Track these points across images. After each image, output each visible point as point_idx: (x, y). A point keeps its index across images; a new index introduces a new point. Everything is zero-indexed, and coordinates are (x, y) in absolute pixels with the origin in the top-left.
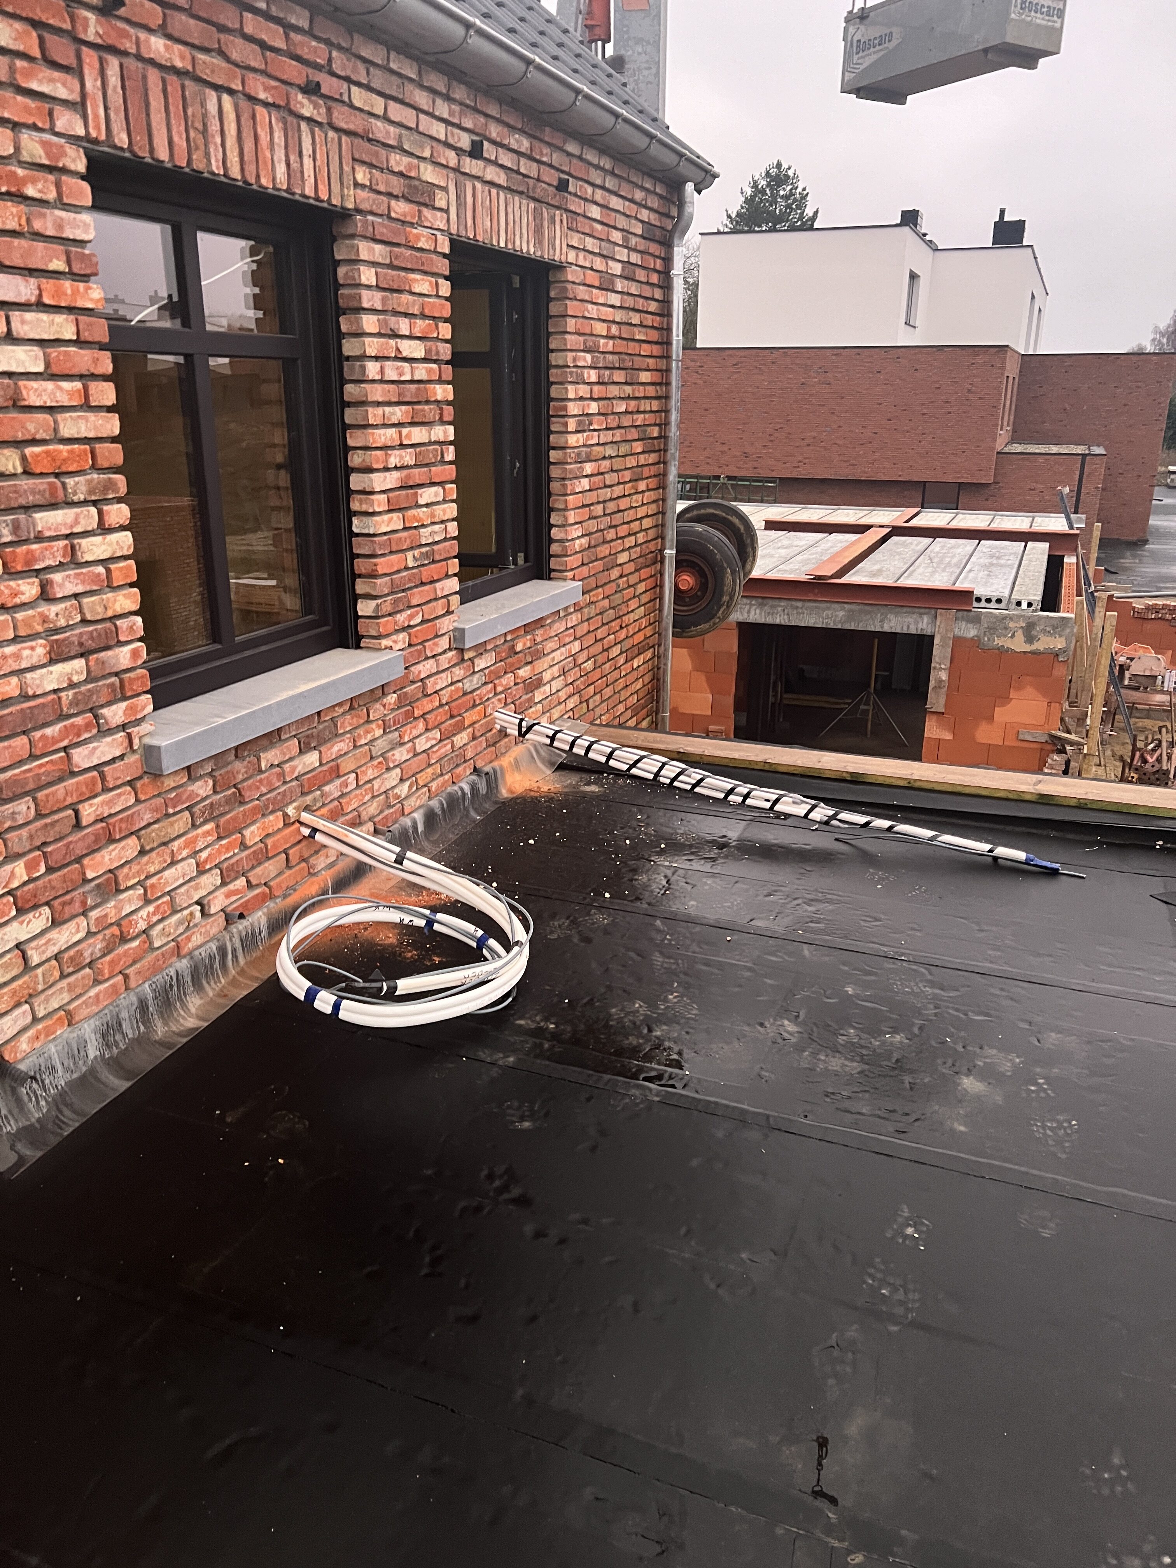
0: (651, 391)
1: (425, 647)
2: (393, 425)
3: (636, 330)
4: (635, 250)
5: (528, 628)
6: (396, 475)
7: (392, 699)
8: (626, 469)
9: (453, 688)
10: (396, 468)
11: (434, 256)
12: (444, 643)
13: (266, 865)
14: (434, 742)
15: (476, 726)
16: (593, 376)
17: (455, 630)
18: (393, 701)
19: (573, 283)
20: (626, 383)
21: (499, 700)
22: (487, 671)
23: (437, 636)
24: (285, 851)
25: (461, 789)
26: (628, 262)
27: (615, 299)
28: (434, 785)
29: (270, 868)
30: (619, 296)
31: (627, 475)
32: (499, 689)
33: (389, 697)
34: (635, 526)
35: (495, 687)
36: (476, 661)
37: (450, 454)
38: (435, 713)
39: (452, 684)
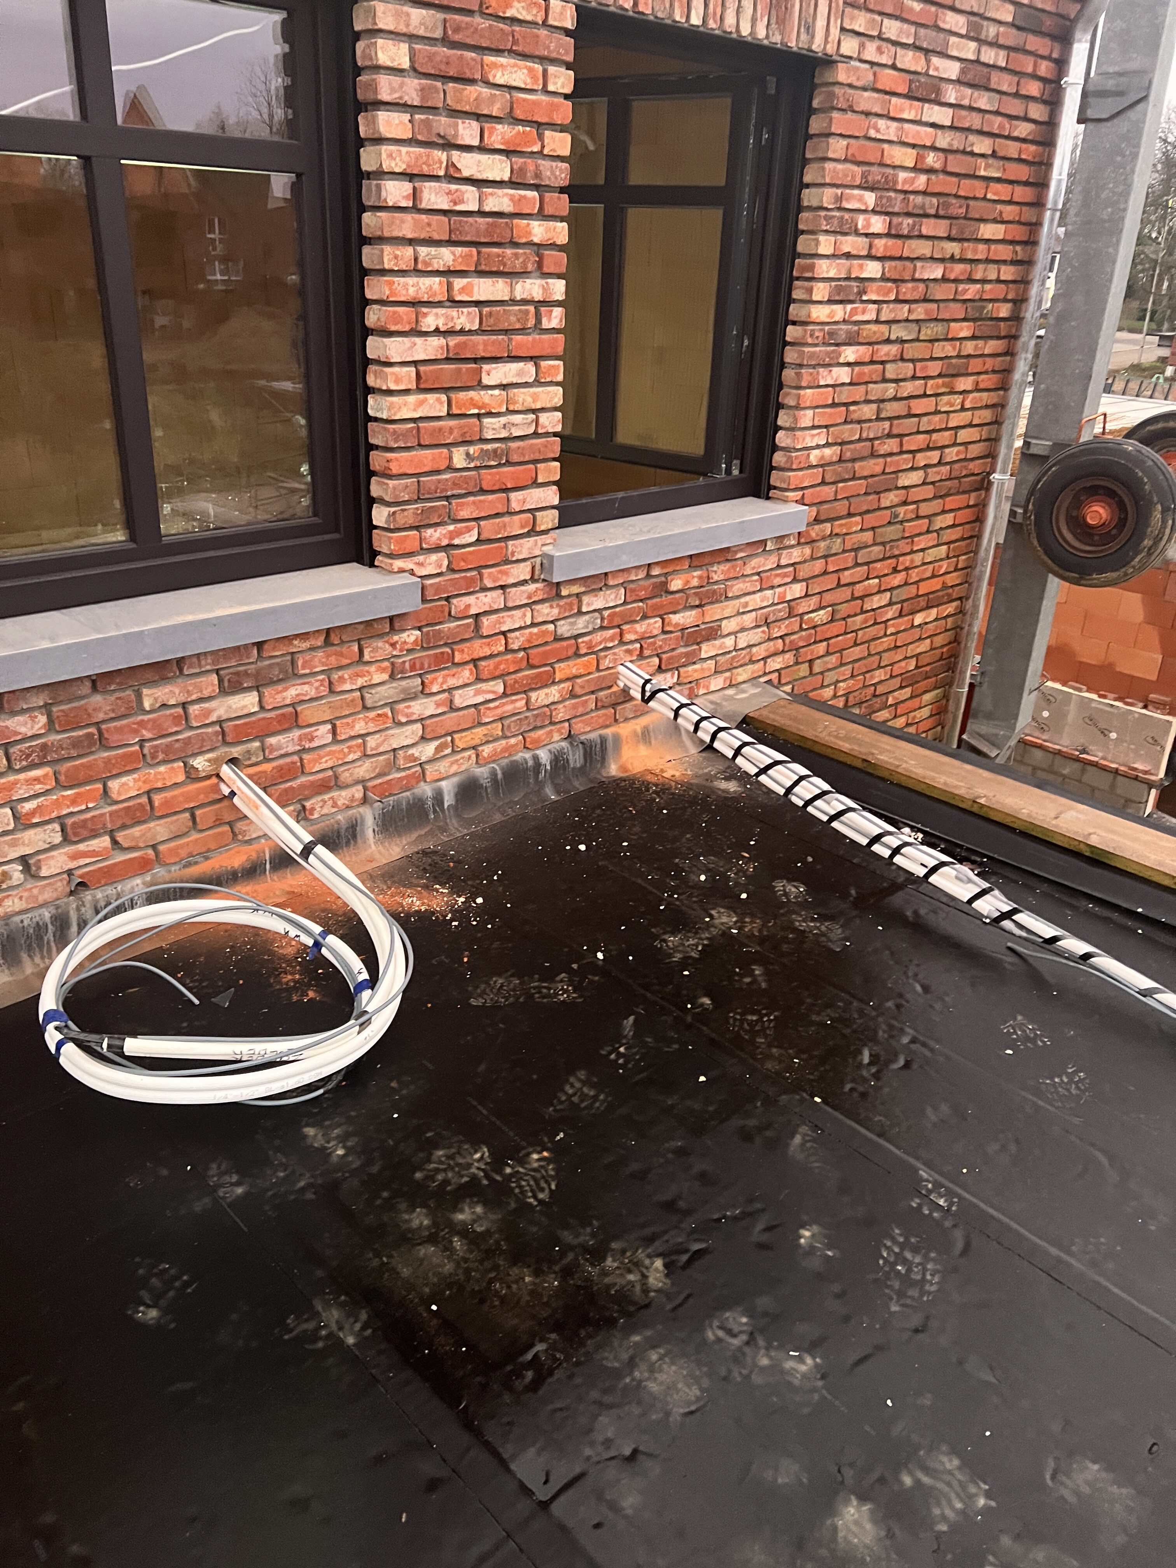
0: (1004, 252)
1: (481, 575)
2: (437, 273)
3: (981, 162)
4: (994, 44)
5: (696, 560)
6: (436, 342)
7: (411, 636)
8: (932, 359)
9: (535, 630)
10: (437, 332)
11: (544, 32)
12: (522, 572)
13: (152, 825)
14: (491, 696)
15: (579, 681)
16: (878, 224)
17: (544, 555)
18: (412, 638)
19: (850, 86)
20: (949, 238)
21: (628, 651)
22: (606, 613)
23: (507, 562)
24: (192, 811)
25: (536, 758)
26: (977, 61)
27: (942, 116)
28: (486, 750)
29: (159, 829)
30: (950, 111)
31: (934, 368)
32: (629, 637)
33: (404, 635)
34: (944, 438)
35: (621, 635)
36: (586, 599)
37: (555, 318)
38: (498, 659)
39: (533, 625)
